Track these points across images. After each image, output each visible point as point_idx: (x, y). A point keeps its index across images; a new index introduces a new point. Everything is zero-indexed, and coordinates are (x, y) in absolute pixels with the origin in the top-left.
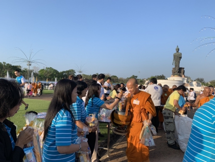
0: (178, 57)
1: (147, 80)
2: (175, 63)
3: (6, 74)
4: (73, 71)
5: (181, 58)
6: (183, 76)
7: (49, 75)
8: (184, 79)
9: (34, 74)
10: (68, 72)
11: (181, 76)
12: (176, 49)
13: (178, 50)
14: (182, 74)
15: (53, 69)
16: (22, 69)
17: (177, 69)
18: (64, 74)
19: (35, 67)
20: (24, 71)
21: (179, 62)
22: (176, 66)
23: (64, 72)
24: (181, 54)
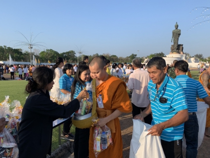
0: (177, 34)
1: (146, 58)
2: (174, 40)
3: (9, 58)
4: (73, 52)
5: (179, 34)
6: (182, 53)
7: (49, 57)
8: (182, 56)
9: (35, 56)
10: (68, 53)
11: (179, 53)
12: (175, 26)
13: (177, 27)
14: (180, 51)
15: (53, 51)
16: (23, 52)
17: (176, 46)
18: (64, 55)
19: (35, 50)
20: (25, 54)
21: (178, 39)
22: (175, 43)
23: (64, 53)
24: (180, 30)
